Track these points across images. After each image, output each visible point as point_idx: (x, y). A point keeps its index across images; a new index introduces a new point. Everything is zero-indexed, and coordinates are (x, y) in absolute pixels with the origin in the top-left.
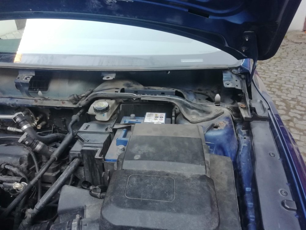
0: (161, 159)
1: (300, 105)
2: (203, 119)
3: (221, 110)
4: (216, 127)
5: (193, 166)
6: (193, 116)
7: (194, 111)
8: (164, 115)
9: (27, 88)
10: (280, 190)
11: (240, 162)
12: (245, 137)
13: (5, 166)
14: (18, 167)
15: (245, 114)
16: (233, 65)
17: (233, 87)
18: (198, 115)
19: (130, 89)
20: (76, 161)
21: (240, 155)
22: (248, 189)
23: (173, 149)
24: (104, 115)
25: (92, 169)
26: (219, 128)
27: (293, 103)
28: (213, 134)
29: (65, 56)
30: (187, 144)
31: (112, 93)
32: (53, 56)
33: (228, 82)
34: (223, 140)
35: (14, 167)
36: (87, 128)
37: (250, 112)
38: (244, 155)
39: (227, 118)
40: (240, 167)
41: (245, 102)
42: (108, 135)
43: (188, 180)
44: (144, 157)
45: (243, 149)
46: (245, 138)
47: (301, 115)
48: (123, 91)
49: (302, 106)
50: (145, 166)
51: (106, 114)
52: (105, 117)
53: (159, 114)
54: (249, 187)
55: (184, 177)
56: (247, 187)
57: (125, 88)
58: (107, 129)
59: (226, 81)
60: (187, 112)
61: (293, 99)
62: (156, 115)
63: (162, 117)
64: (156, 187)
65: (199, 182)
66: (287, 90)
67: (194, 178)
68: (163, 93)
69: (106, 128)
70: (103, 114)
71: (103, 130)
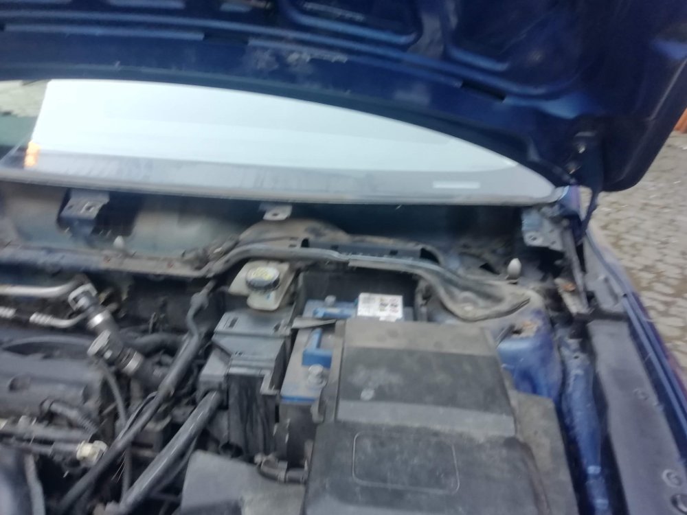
0: (417, 399)
1: (662, 282)
2: (487, 312)
3: (523, 294)
4: (518, 332)
5: (489, 418)
6: (466, 305)
7: (467, 294)
8: (398, 300)
9: (88, 230)
10: (666, 472)
11: (570, 411)
12: (577, 354)
13: (51, 404)
14: (80, 409)
15: (575, 306)
16: (543, 198)
17: (546, 245)
18: (475, 304)
19: (322, 240)
20: (213, 398)
21: (571, 395)
22: (593, 470)
23: (441, 378)
24: (268, 297)
25: (246, 416)
26: (523, 335)
27: (646, 276)
28: (510, 346)
29: (179, 164)
30: (468, 368)
31: (282, 247)
32: (150, 163)
33: (533, 234)
34: (533, 361)
35: (72, 407)
36: (232, 324)
37: (585, 301)
38: (578, 394)
39: (538, 312)
40: (572, 421)
41: (572, 278)
42: (280, 343)
43: (480, 447)
44: (382, 395)
45: (575, 380)
46: (576, 357)
47: (666, 303)
48: (305, 244)
49: (667, 284)
50: (386, 415)
51: (273, 294)
52: (271, 301)
53: (388, 299)
54: (595, 463)
55: (471, 440)
56: (591, 464)
57: (311, 238)
58: (277, 328)
59: (528, 231)
60: (452, 297)
61: (647, 268)
62: (382, 300)
63: (396, 306)
64: (416, 461)
65: (504, 452)
66: (633, 246)
67: (493, 443)
68: (393, 253)
69: (275, 325)
70: (266, 296)
71: (269, 331)
